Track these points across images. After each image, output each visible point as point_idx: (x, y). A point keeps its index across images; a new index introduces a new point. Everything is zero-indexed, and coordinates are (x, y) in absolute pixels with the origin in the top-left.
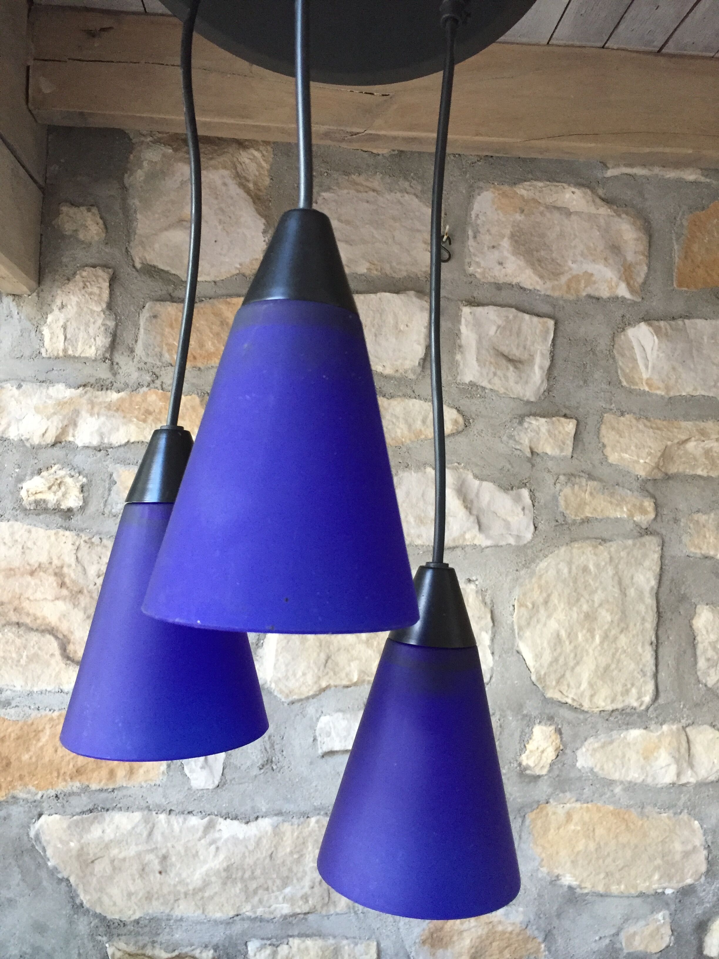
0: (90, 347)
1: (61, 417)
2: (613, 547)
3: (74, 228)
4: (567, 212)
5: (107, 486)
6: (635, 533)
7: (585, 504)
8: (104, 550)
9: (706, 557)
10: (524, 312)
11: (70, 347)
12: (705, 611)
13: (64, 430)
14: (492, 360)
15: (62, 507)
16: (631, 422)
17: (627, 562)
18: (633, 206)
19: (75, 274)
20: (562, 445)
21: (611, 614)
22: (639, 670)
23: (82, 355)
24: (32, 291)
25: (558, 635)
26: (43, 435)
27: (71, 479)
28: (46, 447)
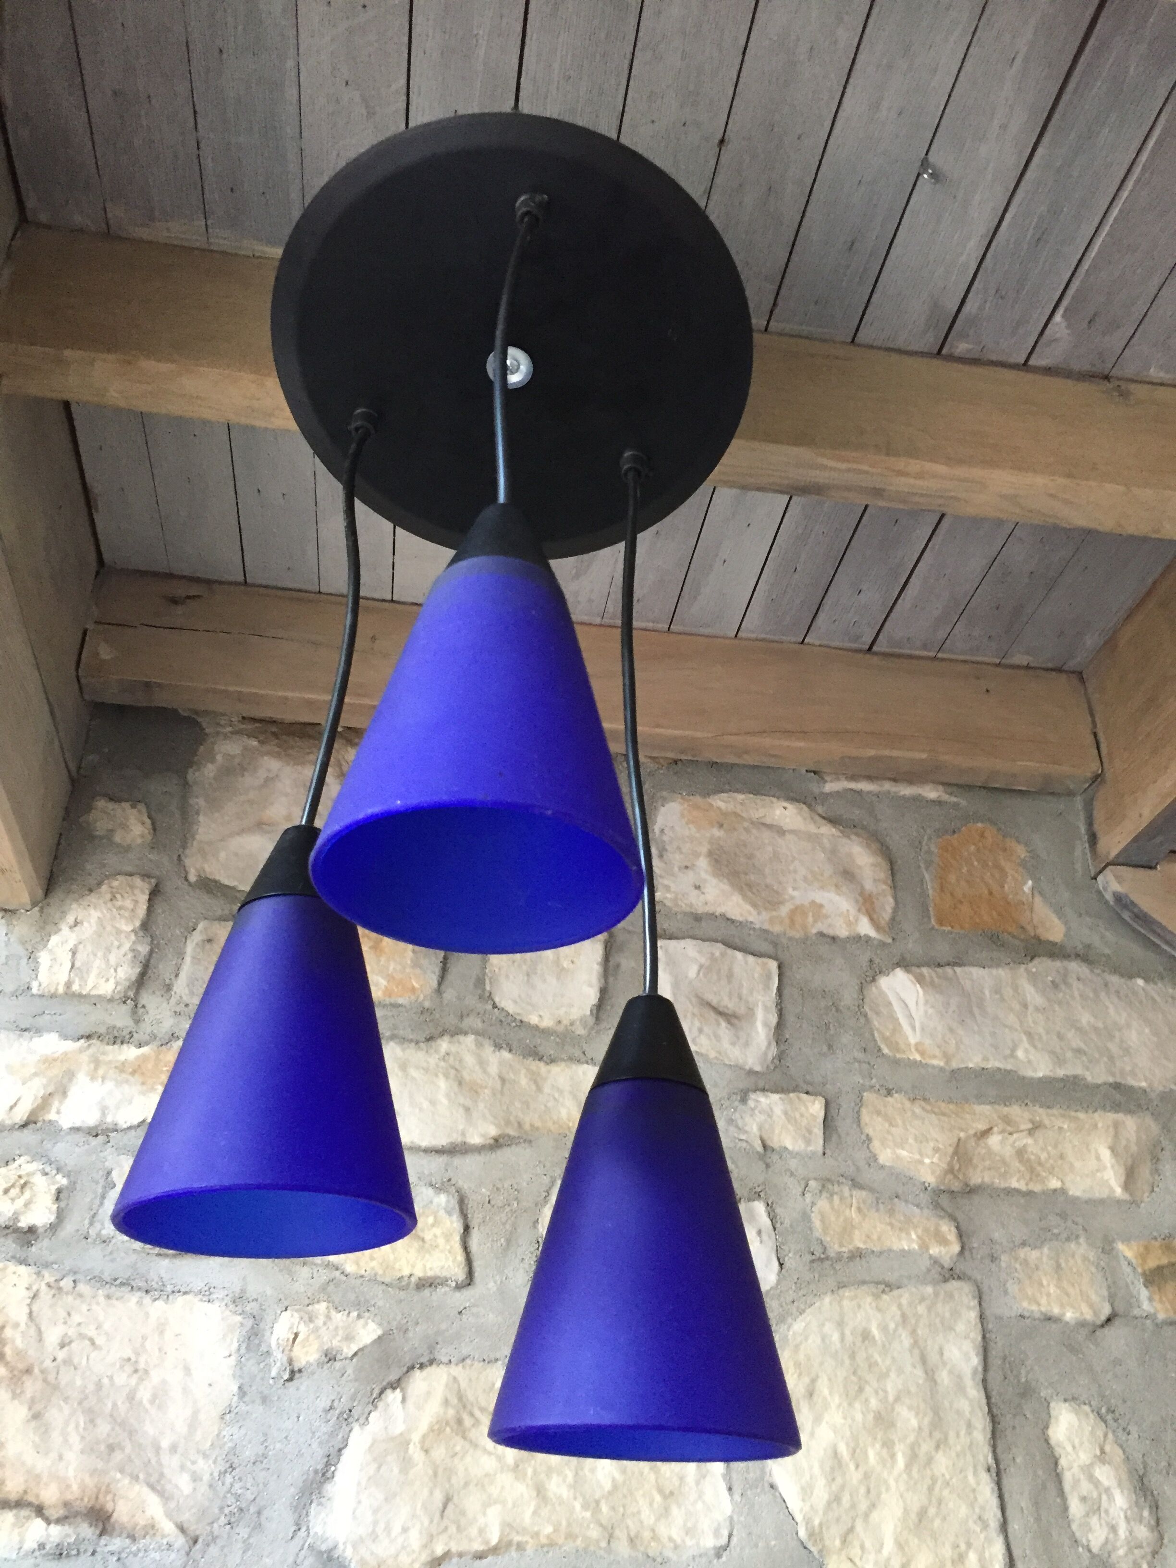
0: (108, 980)
1: (44, 1081)
2: (905, 1297)
3: (110, 827)
4: (781, 832)
5: (100, 1190)
6: (935, 1272)
7: (853, 1227)
8: (78, 1302)
9: (1049, 1319)
10: (735, 948)
11: (77, 980)
12: (1064, 1411)
13: (45, 1103)
14: (696, 1011)
15: (20, 1225)
16: (902, 1104)
17: (930, 1325)
18: (864, 828)
19: (100, 884)
20: (807, 1135)
21: (917, 1414)
22: (975, 1517)
23: (94, 993)
24: (34, 904)
25: (836, 1454)
26: (11, 1108)
27: (44, 1178)
28: (12, 1128)
